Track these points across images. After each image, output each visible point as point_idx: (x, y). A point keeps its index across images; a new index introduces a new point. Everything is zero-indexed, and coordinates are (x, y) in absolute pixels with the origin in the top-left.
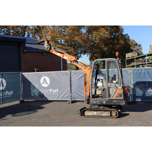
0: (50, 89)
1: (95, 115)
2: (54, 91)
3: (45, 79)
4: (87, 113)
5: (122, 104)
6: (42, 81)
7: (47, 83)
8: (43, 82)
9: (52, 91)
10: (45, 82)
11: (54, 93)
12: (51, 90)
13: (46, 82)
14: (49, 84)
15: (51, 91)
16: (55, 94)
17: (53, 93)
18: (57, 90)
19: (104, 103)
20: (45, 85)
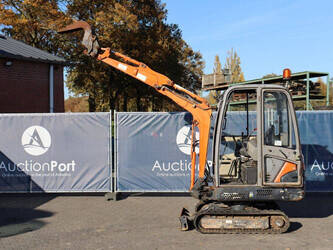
0: (52, 162)
1: (230, 227)
2: (62, 167)
3: (36, 134)
4: (209, 223)
5: (294, 199)
6: (26, 138)
7: (41, 145)
8: (32, 141)
9: (56, 169)
10: (35, 143)
11: (63, 173)
12: (54, 164)
13: (40, 142)
14: (50, 148)
15: (53, 166)
16: (65, 175)
17: (58, 172)
18: (73, 164)
19: (251, 195)
20: (35, 151)
